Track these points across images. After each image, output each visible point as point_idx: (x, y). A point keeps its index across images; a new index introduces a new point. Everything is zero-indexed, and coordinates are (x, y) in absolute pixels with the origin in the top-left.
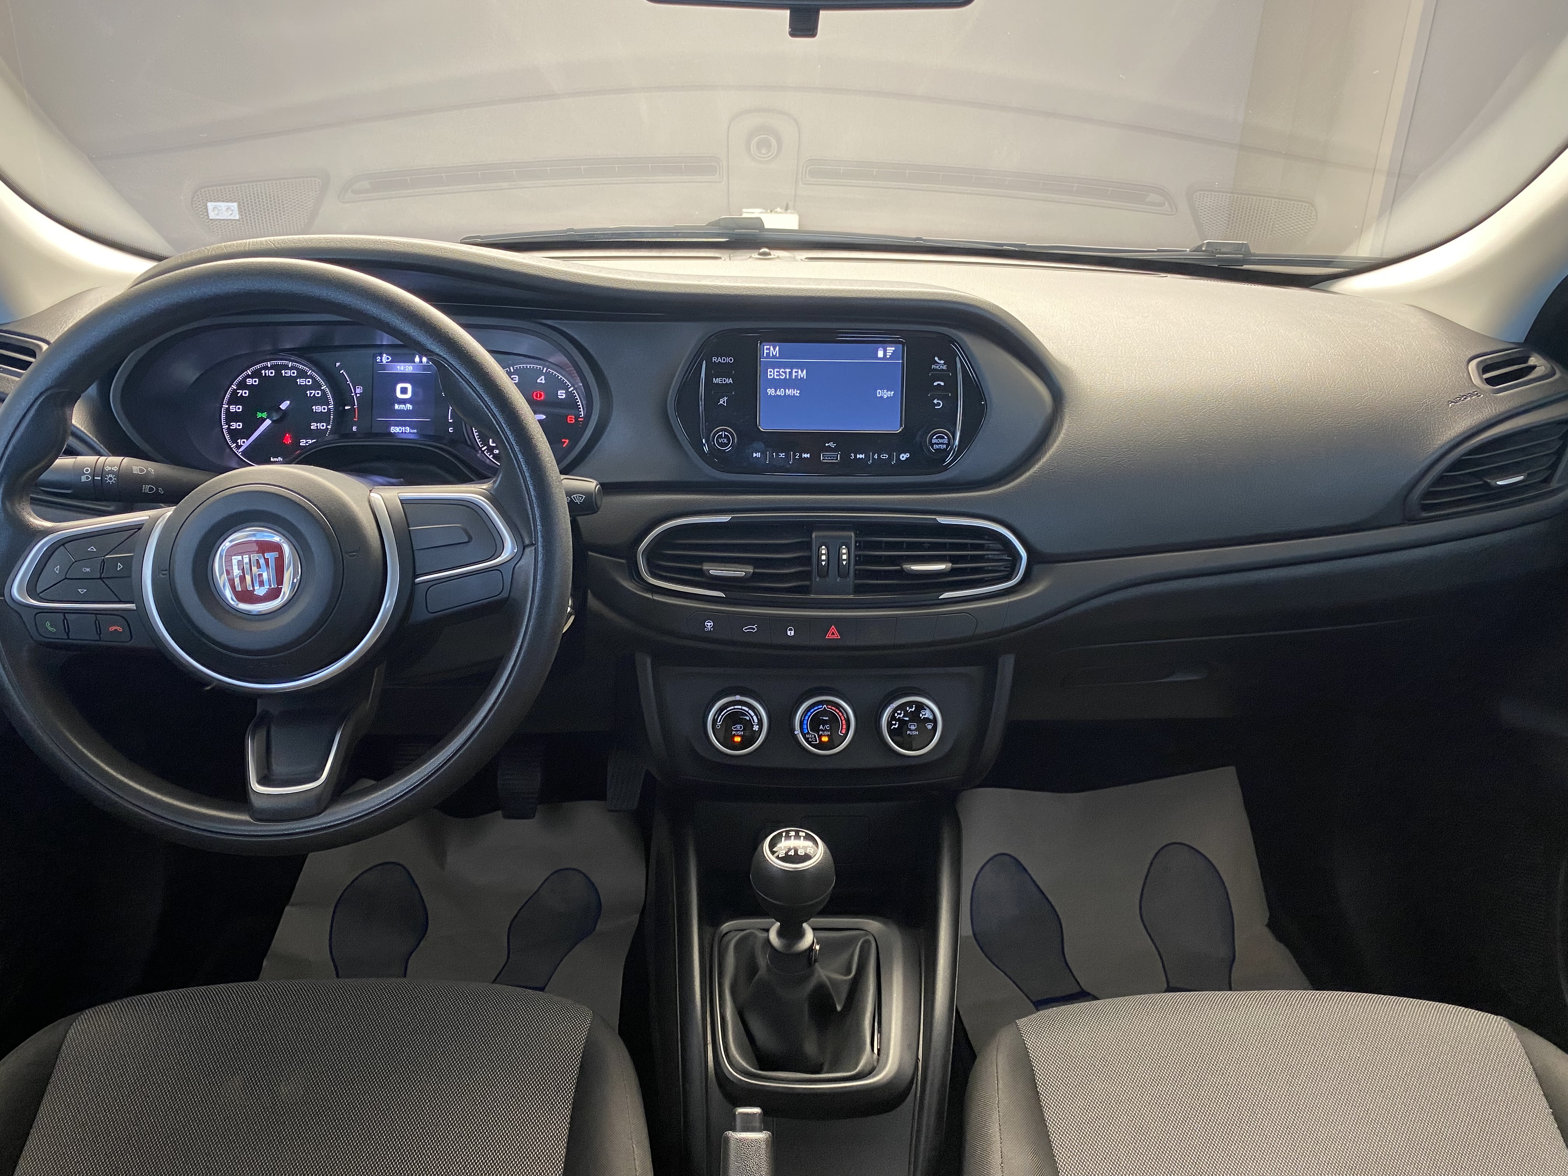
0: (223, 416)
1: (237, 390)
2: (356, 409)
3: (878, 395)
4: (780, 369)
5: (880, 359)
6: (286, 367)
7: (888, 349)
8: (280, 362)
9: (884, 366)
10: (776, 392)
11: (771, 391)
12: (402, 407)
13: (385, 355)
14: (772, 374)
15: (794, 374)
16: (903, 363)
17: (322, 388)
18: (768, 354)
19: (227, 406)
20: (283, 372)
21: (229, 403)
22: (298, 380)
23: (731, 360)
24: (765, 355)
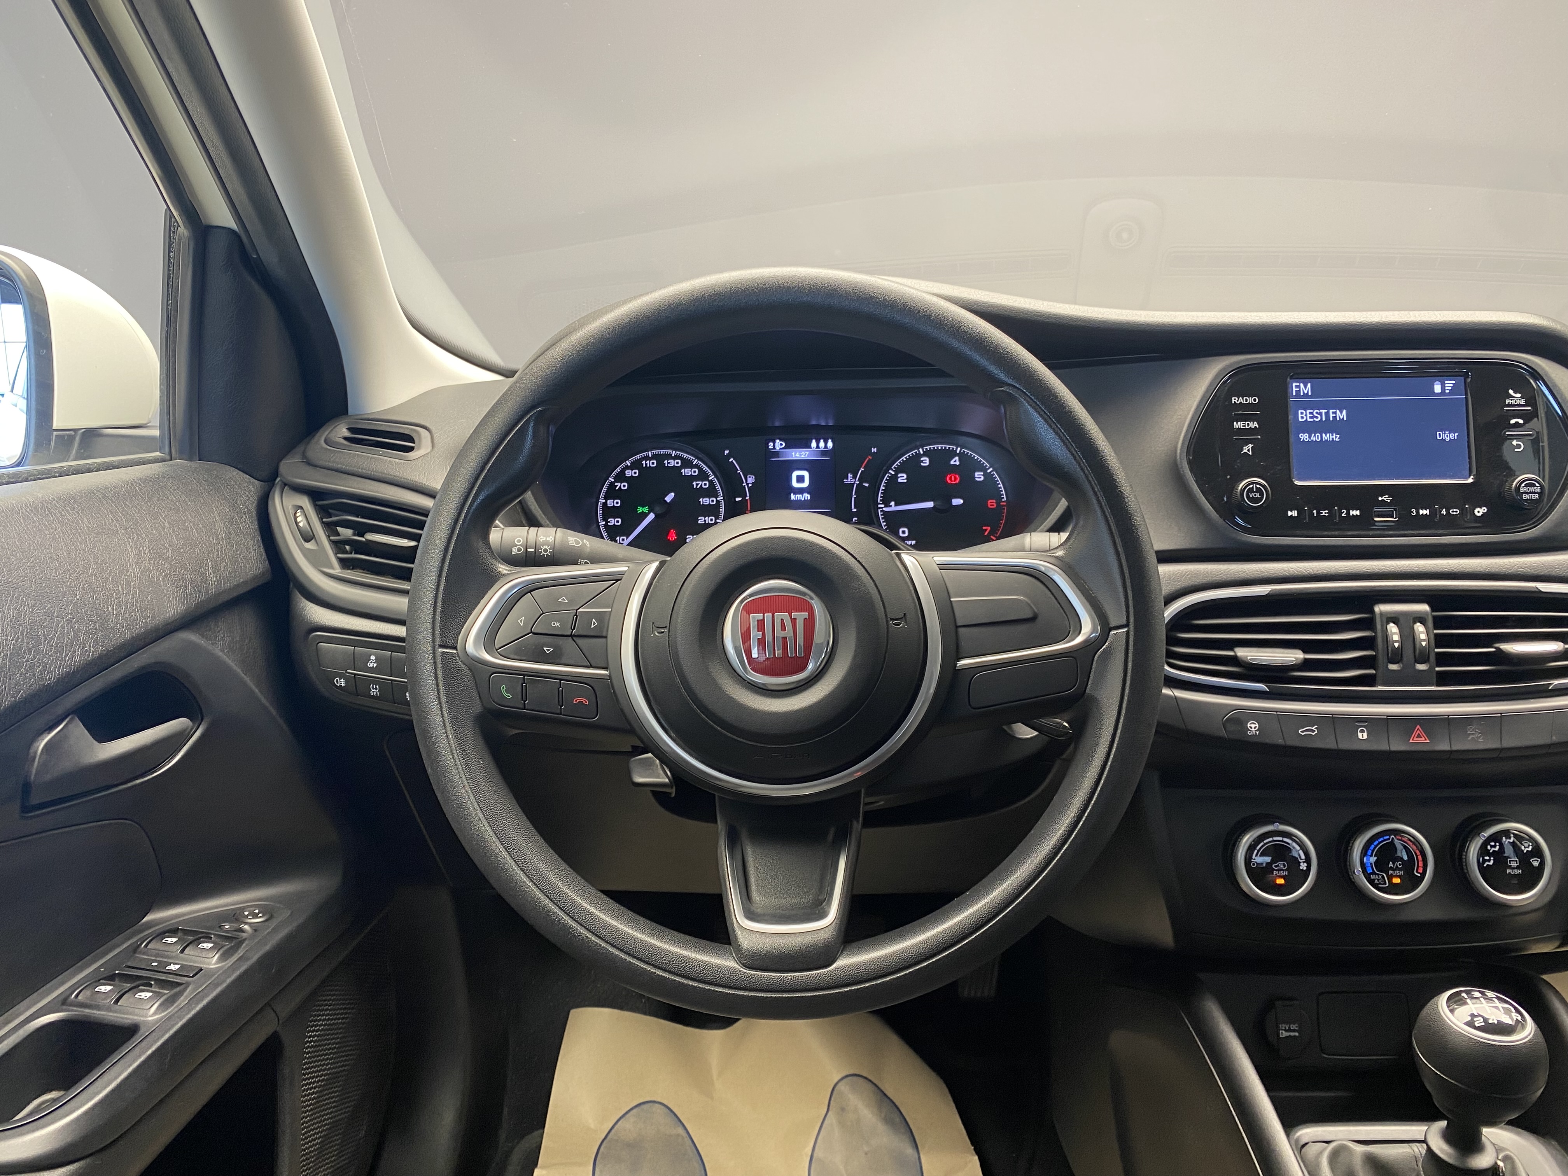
0: (600, 512)
1: (615, 482)
2: (749, 500)
3: (1438, 438)
4: (1314, 410)
5: (1438, 394)
6: (669, 456)
7: (1446, 382)
8: (662, 452)
9: (1442, 401)
10: (1310, 437)
11: (1304, 437)
12: (799, 497)
13: (778, 441)
14: (1304, 416)
15: (1331, 415)
16: (1466, 398)
17: (710, 479)
18: (1298, 392)
19: (604, 501)
20: (666, 462)
21: (606, 498)
22: (683, 471)
23: (1255, 400)
24: (1294, 394)
